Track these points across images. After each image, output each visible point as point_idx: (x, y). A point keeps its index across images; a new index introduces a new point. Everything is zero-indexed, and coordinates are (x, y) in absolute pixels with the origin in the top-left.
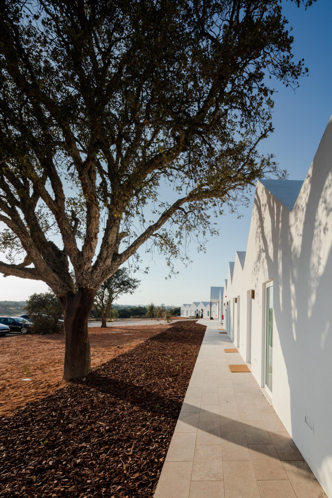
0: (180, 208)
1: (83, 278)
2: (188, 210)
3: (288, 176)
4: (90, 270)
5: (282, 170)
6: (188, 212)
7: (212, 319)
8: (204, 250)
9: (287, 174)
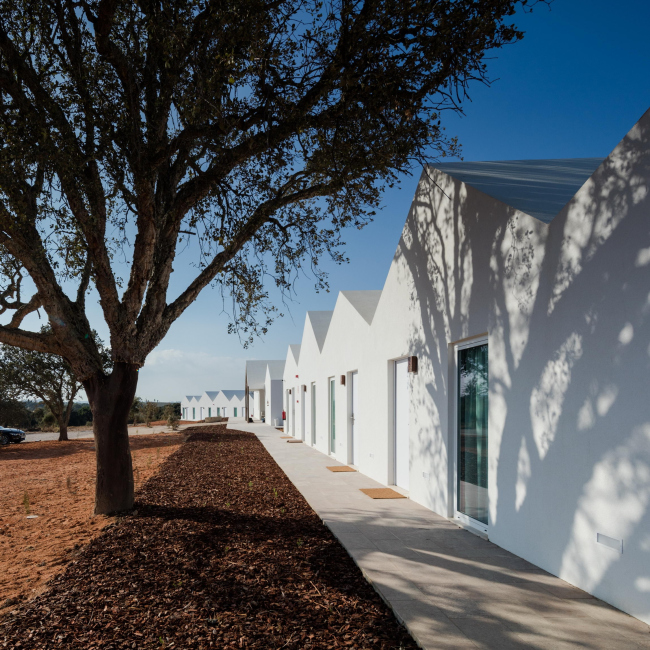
0: (272, 220)
1: (125, 347)
2: (287, 223)
3: (461, 148)
4: (135, 333)
5: (449, 138)
6: (287, 226)
7: (250, 421)
8: (326, 287)
9: (458, 144)
